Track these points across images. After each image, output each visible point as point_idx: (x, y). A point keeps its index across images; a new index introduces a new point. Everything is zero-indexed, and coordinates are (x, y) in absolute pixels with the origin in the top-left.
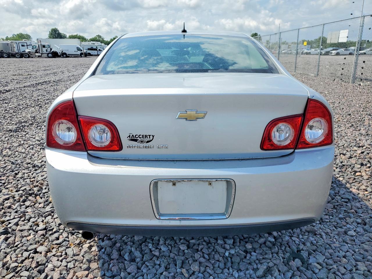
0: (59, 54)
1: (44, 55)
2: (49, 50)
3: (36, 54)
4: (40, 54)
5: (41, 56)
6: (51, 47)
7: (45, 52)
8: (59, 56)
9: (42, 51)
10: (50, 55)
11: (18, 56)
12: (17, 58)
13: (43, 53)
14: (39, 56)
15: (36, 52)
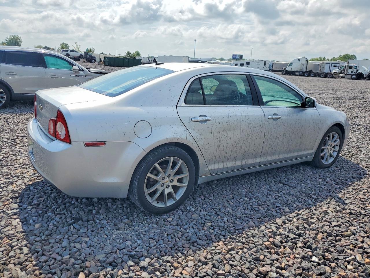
0: (364, 76)
1: (348, 75)
2: (355, 71)
3: (340, 75)
4: (343, 75)
5: (345, 77)
6: (358, 69)
7: (350, 73)
8: (364, 79)
9: (347, 72)
10: (354, 76)
11: (323, 75)
12: (321, 77)
13: (347, 74)
14: (342, 77)
15: (341, 73)
